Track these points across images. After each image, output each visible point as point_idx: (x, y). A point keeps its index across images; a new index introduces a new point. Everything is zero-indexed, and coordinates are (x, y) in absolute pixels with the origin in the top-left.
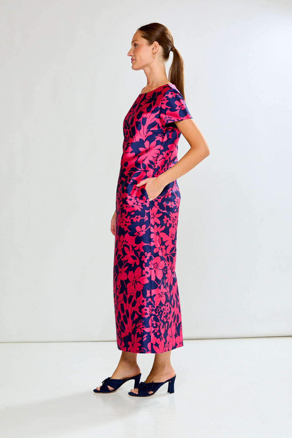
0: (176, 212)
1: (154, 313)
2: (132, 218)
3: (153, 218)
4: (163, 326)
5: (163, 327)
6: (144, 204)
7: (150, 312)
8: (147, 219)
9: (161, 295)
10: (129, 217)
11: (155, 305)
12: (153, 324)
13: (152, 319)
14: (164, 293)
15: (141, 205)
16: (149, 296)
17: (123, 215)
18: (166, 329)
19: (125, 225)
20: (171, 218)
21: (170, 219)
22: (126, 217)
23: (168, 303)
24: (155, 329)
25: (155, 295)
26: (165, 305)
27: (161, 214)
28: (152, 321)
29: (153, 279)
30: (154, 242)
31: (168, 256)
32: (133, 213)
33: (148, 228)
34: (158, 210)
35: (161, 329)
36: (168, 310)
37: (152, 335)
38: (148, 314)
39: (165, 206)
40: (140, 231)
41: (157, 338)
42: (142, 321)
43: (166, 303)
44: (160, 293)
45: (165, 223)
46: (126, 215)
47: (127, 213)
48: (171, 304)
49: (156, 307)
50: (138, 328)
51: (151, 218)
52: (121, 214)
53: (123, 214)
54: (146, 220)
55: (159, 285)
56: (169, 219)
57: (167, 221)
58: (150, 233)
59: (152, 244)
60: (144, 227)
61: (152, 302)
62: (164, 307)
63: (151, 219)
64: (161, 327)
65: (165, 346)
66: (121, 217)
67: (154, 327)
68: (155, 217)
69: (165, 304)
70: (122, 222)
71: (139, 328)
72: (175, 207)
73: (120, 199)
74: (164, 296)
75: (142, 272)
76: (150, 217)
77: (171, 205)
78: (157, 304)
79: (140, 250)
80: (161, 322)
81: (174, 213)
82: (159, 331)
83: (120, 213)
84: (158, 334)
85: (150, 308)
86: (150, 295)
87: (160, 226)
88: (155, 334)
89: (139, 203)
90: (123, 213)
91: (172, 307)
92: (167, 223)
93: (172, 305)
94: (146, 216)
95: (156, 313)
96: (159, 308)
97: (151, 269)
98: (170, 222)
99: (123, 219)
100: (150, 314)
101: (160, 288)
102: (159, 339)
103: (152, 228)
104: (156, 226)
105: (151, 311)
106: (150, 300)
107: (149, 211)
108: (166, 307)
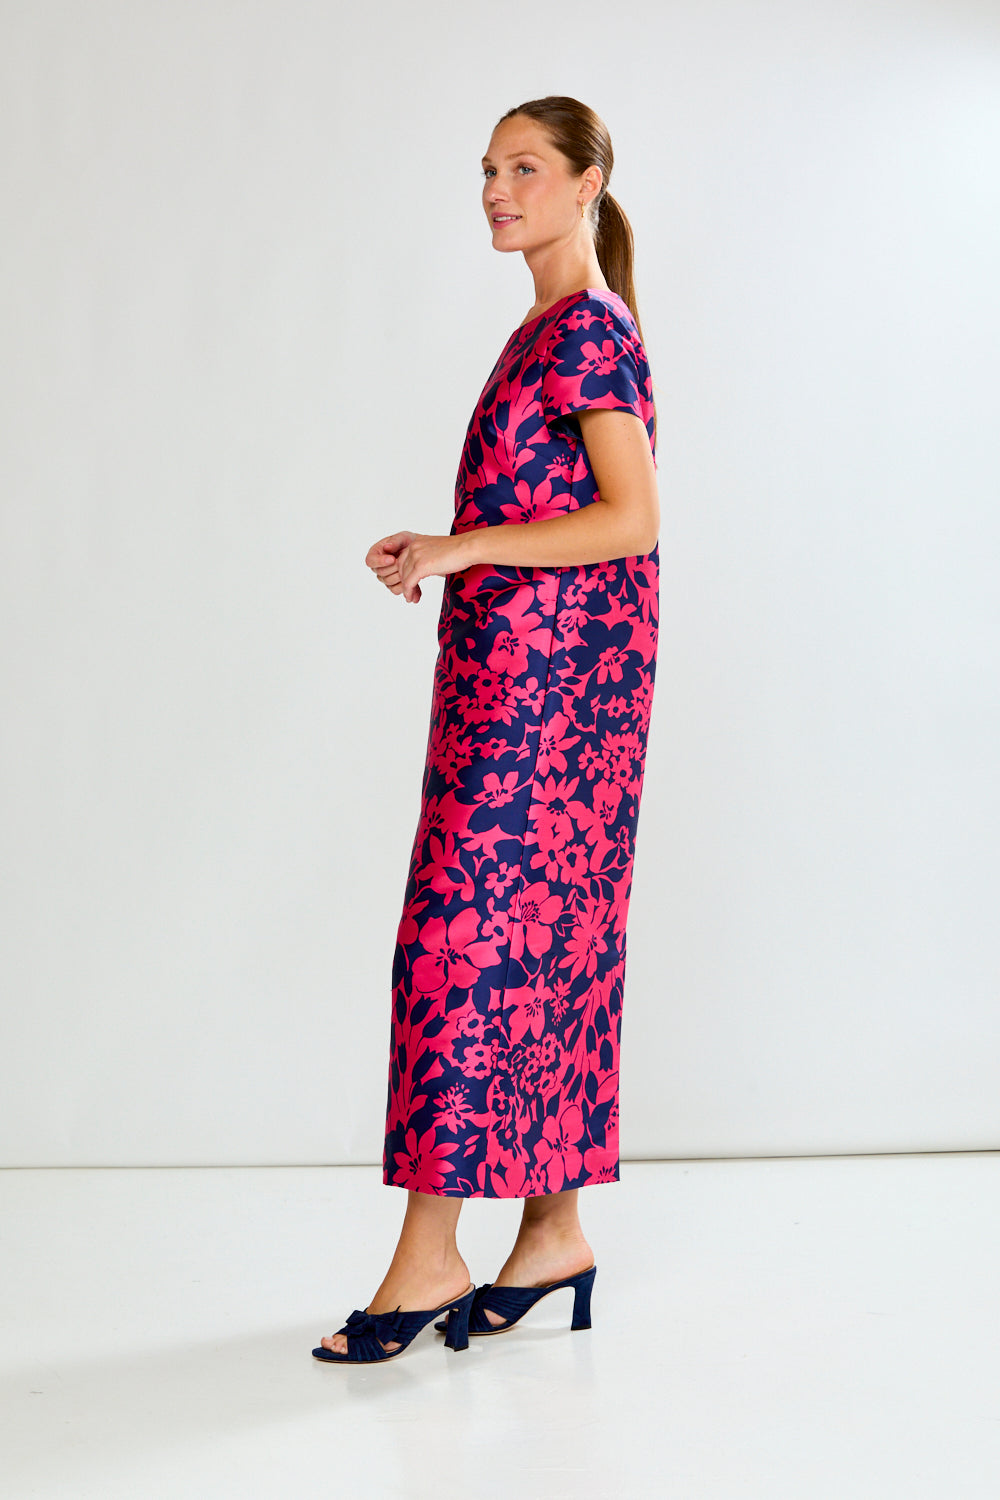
0: (626, 732)
1: (503, 1065)
2: (478, 745)
3: (548, 753)
4: (524, 1106)
5: (523, 1114)
6: (524, 703)
7: (493, 1062)
8: (527, 754)
9: (535, 1007)
10: (469, 740)
11: (510, 1039)
12: (496, 1102)
13: (495, 1087)
14: (541, 1004)
15: (515, 704)
16: (495, 1009)
17: (450, 733)
18: (535, 1119)
19: (453, 765)
20: (604, 753)
21: (600, 756)
22: (460, 739)
23: (550, 1037)
24: (500, 1118)
25: (514, 1008)
26: (540, 1043)
27: (577, 739)
28: (496, 1092)
29: (515, 954)
30: (535, 831)
31: (596, 878)
32: (483, 730)
33: (525, 785)
34: (571, 723)
35: (517, 1119)
36: (547, 1057)
37: (492, 1136)
38: (485, 1068)
39: (595, 711)
40: (497, 791)
41: (505, 1149)
42: (465, 1089)
43: (544, 1035)
44: (531, 1001)
45: (582, 767)
46: (462, 732)
47: (465, 728)
48: (560, 1037)
49: (511, 1047)
50: (444, 1110)
51: (540, 751)
52: (447, 726)
53: (453, 727)
54: (523, 756)
55: (531, 977)
56: (597, 753)
57: (590, 761)
58: (531, 801)
59: (529, 839)
60: (512, 777)
61: (503, 1030)
62: (535, 1048)
63: (541, 755)
64: (518, 1113)
65: (528, 1177)
66: (444, 737)
67: (499, 1113)
68: (554, 749)
69: (542, 1038)
70: (444, 755)
71: (449, 1111)
72: (626, 717)
73: (445, 676)
74: (541, 1011)
75: (479, 928)
76: (539, 749)
77: (616, 710)
78: (516, 1038)
79: (485, 851)
80: (518, 1096)
81: (618, 736)
82: (513, 1124)
83: (442, 724)
84: (509, 1135)
85: (495, 1050)
86: (499, 1006)
87: (565, 779)
88: (501, 1135)
89: (509, 698)
90: (452, 725)
91: (562, 1049)
92: (587, 768)
93: (563, 1044)
94: (524, 745)
95: (509, 1066)
96: (520, 1052)
97: (512, 920)
98: (599, 764)
99: (448, 744)
100: (491, 1068)
101: (533, 985)
102: (510, 1151)
103: (537, 785)
104: (551, 780)
105: (494, 1058)
106: (497, 1021)
107: (538, 728)
108: (544, 1047)
